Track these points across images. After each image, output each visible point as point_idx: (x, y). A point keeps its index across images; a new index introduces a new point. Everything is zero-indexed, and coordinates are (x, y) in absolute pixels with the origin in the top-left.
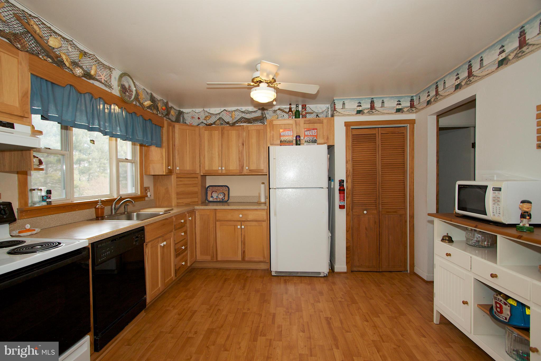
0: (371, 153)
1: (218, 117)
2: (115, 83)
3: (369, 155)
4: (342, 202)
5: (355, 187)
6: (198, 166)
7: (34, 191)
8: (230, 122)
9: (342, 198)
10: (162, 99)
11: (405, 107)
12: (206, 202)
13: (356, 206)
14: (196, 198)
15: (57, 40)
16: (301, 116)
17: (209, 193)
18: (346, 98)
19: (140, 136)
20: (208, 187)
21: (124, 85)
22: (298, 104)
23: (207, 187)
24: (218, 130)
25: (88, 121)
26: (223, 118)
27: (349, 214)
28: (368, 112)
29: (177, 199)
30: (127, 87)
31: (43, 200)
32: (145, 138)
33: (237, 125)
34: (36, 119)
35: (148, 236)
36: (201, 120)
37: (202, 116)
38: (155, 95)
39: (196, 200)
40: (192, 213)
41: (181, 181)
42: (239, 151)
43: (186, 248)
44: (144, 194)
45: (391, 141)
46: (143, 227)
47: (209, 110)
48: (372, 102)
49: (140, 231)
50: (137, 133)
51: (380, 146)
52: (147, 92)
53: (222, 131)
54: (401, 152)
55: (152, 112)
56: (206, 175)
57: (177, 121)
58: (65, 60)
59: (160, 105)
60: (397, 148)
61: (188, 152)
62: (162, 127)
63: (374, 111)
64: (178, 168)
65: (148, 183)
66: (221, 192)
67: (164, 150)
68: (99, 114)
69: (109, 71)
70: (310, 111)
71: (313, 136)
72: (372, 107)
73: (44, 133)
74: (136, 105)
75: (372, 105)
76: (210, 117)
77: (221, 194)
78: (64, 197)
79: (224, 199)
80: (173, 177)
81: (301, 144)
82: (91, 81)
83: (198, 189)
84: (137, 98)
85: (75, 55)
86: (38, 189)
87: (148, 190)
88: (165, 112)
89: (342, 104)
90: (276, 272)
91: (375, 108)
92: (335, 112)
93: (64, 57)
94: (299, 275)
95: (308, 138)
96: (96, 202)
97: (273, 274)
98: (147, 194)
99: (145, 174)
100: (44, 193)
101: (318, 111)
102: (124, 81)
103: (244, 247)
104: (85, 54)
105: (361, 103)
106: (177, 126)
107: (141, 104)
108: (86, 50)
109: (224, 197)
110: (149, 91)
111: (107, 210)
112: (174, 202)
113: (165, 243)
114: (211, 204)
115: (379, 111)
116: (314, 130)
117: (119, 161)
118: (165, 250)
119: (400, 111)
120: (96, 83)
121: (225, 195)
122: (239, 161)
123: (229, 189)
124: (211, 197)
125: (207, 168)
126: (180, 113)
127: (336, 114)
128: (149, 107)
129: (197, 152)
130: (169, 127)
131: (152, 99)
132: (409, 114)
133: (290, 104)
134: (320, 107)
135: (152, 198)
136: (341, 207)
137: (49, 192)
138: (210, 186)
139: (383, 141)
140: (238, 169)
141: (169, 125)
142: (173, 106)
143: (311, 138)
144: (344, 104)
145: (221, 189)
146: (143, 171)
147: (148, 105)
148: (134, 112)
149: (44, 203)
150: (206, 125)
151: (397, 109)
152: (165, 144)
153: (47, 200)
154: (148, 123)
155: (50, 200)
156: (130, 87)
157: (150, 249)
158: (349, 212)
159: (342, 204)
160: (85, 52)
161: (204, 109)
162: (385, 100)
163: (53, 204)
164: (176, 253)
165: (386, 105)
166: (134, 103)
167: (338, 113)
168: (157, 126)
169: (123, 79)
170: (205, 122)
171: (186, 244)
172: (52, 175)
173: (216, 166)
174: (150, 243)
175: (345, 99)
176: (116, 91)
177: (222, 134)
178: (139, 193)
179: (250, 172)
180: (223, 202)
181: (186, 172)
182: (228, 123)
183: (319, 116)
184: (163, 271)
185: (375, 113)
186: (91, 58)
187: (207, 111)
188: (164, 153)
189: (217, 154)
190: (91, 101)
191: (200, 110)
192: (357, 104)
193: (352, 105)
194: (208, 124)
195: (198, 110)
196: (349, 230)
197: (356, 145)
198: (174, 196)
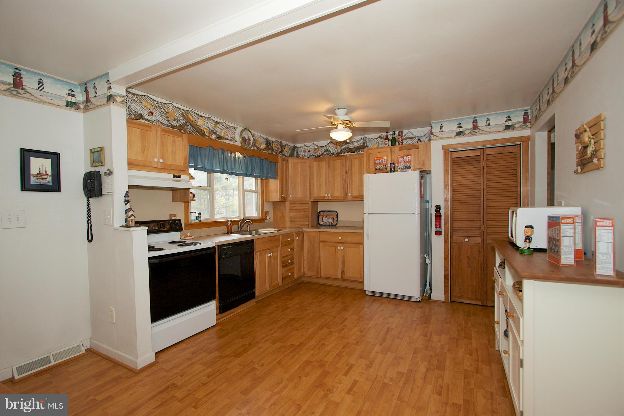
0: (474, 176)
1: (325, 149)
2: (238, 138)
3: (472, 178)
4: (437, 228)
5: (455, 213)
6: (308, 193)
7: (192, 213)
8: (335, 153)
9: (438, 224)
10: (276, 140)
11: (517, 123)
12: (318, 225)
13: (457, 233)
14: (307, 221)
15: (202, 120)
16: (397, 143)
17: (320, 218)
18: (444, 120)
19: (257, 172)
20: (320, 212)
21: (244, 137)
22: (394, 132)
23: (318, 212)
24: (324, 161)
25: (220, 167)
26: (329, 149)
27: (447, 241)
28: (470, 133)
29: (290, 222)
30: (247, 138)
31: (197, 219)
32: (262, 173)
33: (341, 155)
34: (192, 171)
35: (257, 247)
36: (311, 153)
37: (312, 149)
38: (270, 138)
39: (307, 223)
40: (300, 234)
41: (293, 207)
42: (343, 179)
43: (293, 263)
44: (264, 217)
45: (500, 162)
46: (253, 240)
47: (318, 143)
48: (475, 122)
49: (251, 243)
50: (255, 171)
51: (485, 168)
52: (263, 137)
53: (328, 161)
54: (513, 173)
55: (267, 152)
56: (318, 202)
57: (292, 155)
58: (206, 132)
59: (275, 146)
60: (507, 170)
61: (299, 182)
62: (276, 163)
63: (476, 131)
64: (291, 196)
65: (268, 208)
66: (331, 216)
67: (278, 181)
68: (227, 161)
69: (234, 130)
70: (411, 136)
71: (407, 162)
72: (475, 126)
73: (195, 178)
74: (254, 150)
75: (475, 125)
76: (319, 150)
77: (331, 219)
78: (209, 217)
79: (333, 223)
80: (287, 203)
81: (395, 171)
82: (222, 140)
83: (308, 214)
84: (255, 145)
85: (211, 126)
86: (194, 212)
87: (268, 214)
88: (279, 150)
89: (440, 127)
90: (370, 292)
91: (478, 127)
92: (432, 136)
93: (205, 131)
94: (391, 297)
95: (401, 165)
96: (227, 222)
97: (367, 293)
98: (267, 217)
99: (265, 201)
100: (197, 215)
101: (420, 135)
102: (244, 135)
103: (344, 267)
104: (218, 123)
105: (461, 124)
106: (290, 160)
107: (258, 148)
108: (219, 121)
109: (333, 221)
110: (265, 137)
111: (234, 228)
112: (288, 225)
113: (271, 254)
114: (322, 227)
115: (483, 130)
116: (408, 157)
117: (245, 191)
118: (272, 260)
119: (510, 128)
120: (225, 141)
121: (334, 219)
122: (343, 188)
123: (337, 214)
124: (322, 221)
125: (316, 195)
126: (295, 148)
127: (433, 138)
128: (265, 149)
129: (308, 181)
130: (283, 162)
131: (268, 142)
132: (522, 130)
133: (387, 132)
134: (422, 131)
135: (272, 220)
136: (438, 233)
137: (200, 214)
138: (321, 211)
139: (488, 163)
140: (342, 195)
141: (283, 160)
142: (287, 143)
143: (405, 165)
144: (442, 127)
145: (331, 214)
146: (264, 199)
147: (264, 148)
148: (253, 155)
149: (197, 221)
150: (315, 157)
151: (505, 126)
152: (279, 177)
153: (199, 219)
154: (264, 161)
155: (200, 219)
156: (249, 137)
157: (258, 256)
158: (447, 239)
159: (438, 230)
160: (218, 122)
161: (314, 143)
162: (490, 118)
163: (202, 221)
164: (283, 264)
165: (491, 123)
166: (253, 148)
167: (434, 136)
168: (272, 163)
169: (244, 133)
170: (314, 154)
171: (293, 259)
172: (219, 201)
173: (323, 194)
174: (259, 253)
175: (443, 122)
176: (238, 144)
177: (329, 164)
178: (261, 216)
179: (353, 198)
180: (332, 226)
181: (298, 199)
182: (333, 154)
183: (421, 140)
184: (270, 276)
185: (479, 133)
186: (222, 125)
187: (315, 145)
188: (278, 184)
189: (324, 182)
190: (222, 154)
191: (311, 144)
192: (457, 126)
193: (451, 127)
194: (316, 156)
195: (309, 144)
196: (447, 258)
197: (457, 168)
198: (288, 219)
